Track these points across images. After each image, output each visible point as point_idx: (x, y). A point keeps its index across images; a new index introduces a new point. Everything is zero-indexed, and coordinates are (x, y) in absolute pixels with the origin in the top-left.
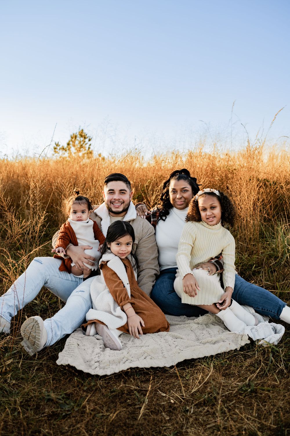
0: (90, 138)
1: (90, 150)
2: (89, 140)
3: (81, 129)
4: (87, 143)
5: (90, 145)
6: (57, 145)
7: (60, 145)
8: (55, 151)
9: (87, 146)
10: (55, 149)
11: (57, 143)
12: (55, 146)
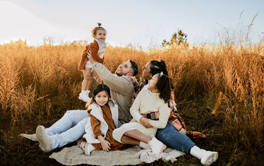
0: (186, 35)
1: (187, 43)
2: (186, 37)
3: (180, 30)
4: (184, 39)
5: (186, 40)
6: (165, 41)
7: (166, 42)
8: (163, 46)
9: (184, 41)
10: (163, 44)
11: (165, 40)
12: (163, 42)
